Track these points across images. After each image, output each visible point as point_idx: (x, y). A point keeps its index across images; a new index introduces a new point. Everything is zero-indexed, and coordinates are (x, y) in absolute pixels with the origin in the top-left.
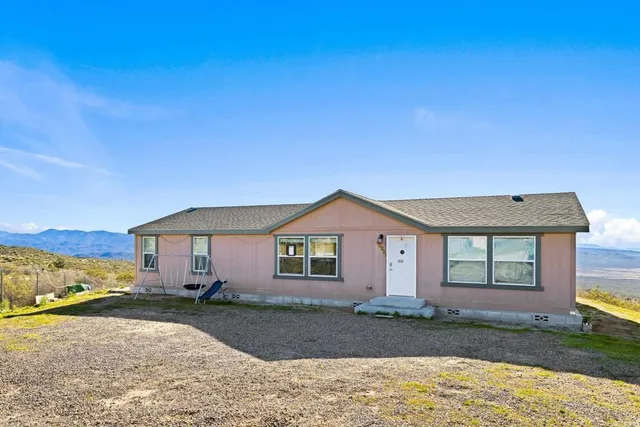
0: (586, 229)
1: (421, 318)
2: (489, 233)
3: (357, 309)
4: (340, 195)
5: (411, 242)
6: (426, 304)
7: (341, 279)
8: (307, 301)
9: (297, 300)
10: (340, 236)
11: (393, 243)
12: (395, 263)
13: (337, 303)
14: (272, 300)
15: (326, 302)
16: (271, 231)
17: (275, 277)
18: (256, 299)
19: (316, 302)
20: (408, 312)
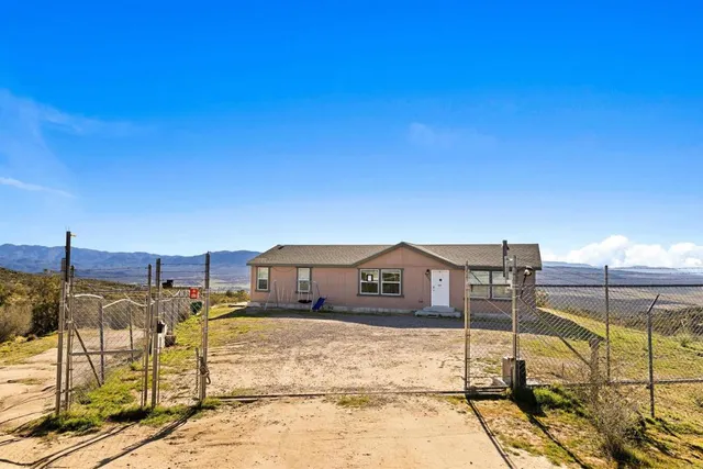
0: (540, 269)
1: (455, 317)
2: (490, 269)
3: (416, 313)
4: (403, 245)
5: (445, 274)
6: (456, 310)
7: (402, 296)
8: (381, 310)
9: (374, 310)
10: (402, 270)
11: (435, 274)
12: (437, 287)
13: (400, 311)
14: (357, 310)
15: (393, 310)
16: (355, 266)
17: (359, 295)
18: (345, 309)
19: (386, 310)
20: (447, 315)
